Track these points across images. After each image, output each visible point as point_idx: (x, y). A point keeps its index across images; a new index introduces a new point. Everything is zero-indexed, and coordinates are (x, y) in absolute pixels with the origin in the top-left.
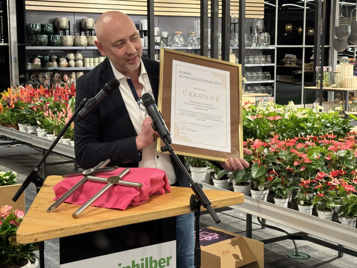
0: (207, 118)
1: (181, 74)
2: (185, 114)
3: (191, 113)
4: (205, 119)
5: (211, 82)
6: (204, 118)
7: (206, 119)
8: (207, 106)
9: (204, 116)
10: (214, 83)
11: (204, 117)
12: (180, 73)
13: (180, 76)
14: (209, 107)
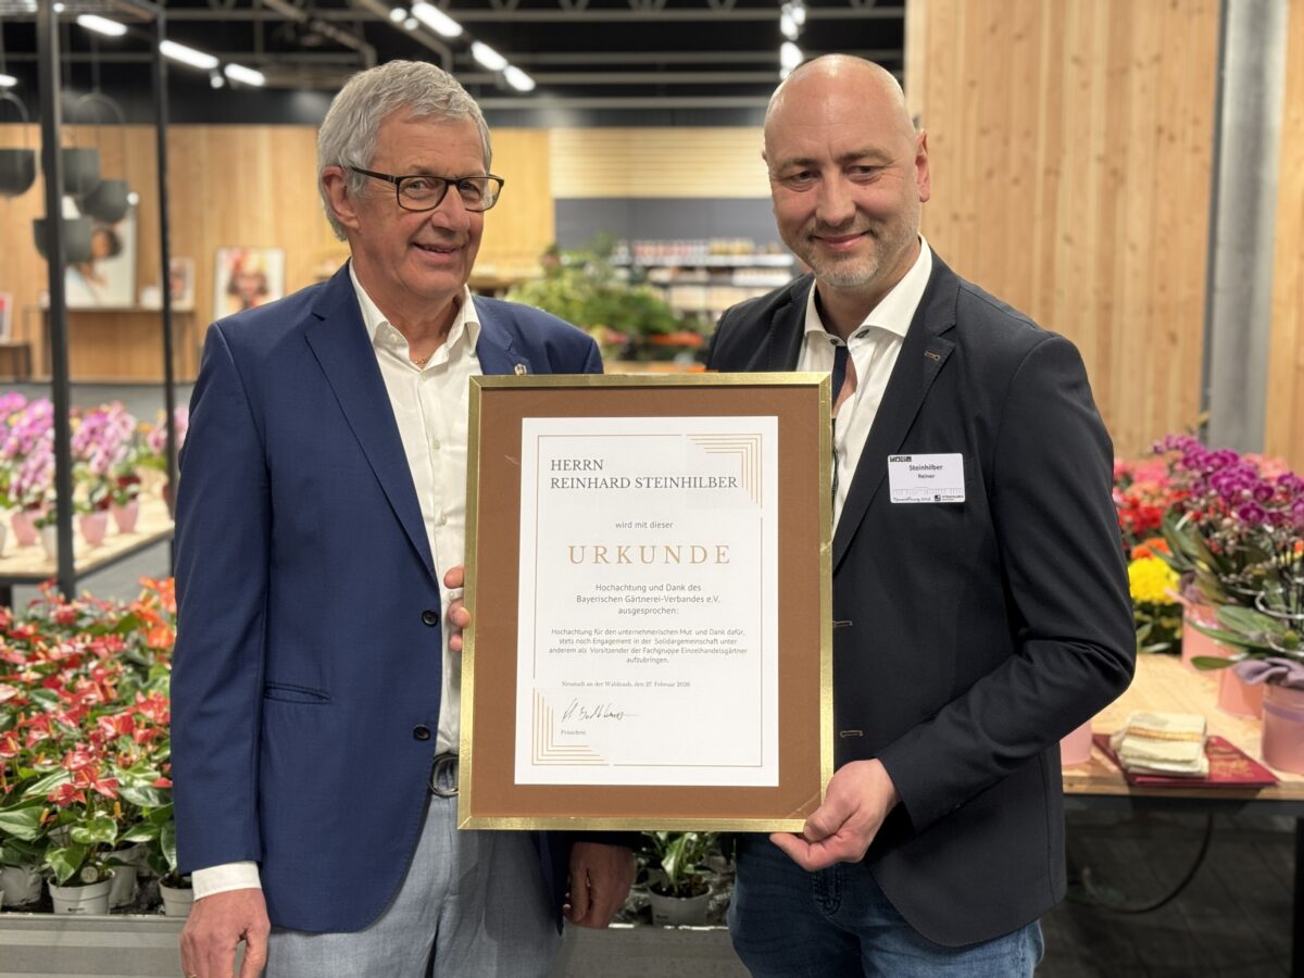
0: (675, 646)
1: (559, 475)
2: (578, 646)
3: (603, 637)
4: (663, 656)
5: (694, 482)
6: (659, 652)
7: (668, 651)
8: (673, 594)
9: (661, 642)
10: (705, 482)
11: (658, 647)
12: (556, 468)
13: (554, 483)
14: (682, 594)
